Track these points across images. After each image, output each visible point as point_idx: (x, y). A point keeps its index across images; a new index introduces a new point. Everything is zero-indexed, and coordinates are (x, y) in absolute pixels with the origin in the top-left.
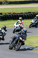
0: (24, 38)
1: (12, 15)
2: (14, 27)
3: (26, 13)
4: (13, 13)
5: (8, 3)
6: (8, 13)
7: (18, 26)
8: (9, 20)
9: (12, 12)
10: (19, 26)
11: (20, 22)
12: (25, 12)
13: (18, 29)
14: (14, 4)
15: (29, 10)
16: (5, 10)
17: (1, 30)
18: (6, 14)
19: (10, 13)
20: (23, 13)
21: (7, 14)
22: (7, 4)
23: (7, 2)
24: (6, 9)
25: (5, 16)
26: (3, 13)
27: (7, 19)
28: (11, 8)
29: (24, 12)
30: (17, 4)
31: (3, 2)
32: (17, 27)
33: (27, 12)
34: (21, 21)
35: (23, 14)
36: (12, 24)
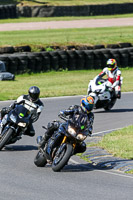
0: (82, 128)
1: (65, 53)
2: (90, 92)
3: (114, 47)
4: (70, 48)
5: (52, 12)
6: (52, 47)
7: (103, 88)
8: (53, 72)
9: (64, 41)
10: (107, 87)
11: (111, 76)
12: (111, 43)
13: (102, 99)
14: (71, 15)
15: (126, 35)
16: (40, 34)
17: (23, 102)
18: (43, 50)
19: (58, 47)
20: (103, 47)
21: (48, 50)
22: (46, 16)
23: (46, 6)
24: (45, 31)
25: (40, 55)
26: (32, 47)
27: (49, 66)
28: (63, 30)
29: (105, 42)
30: (84, 15)
31: (35, 7)
32: (97, 93)
33: (118, 43)
34: (112, 72)
35: (102, 50)
36: (65, 84)
